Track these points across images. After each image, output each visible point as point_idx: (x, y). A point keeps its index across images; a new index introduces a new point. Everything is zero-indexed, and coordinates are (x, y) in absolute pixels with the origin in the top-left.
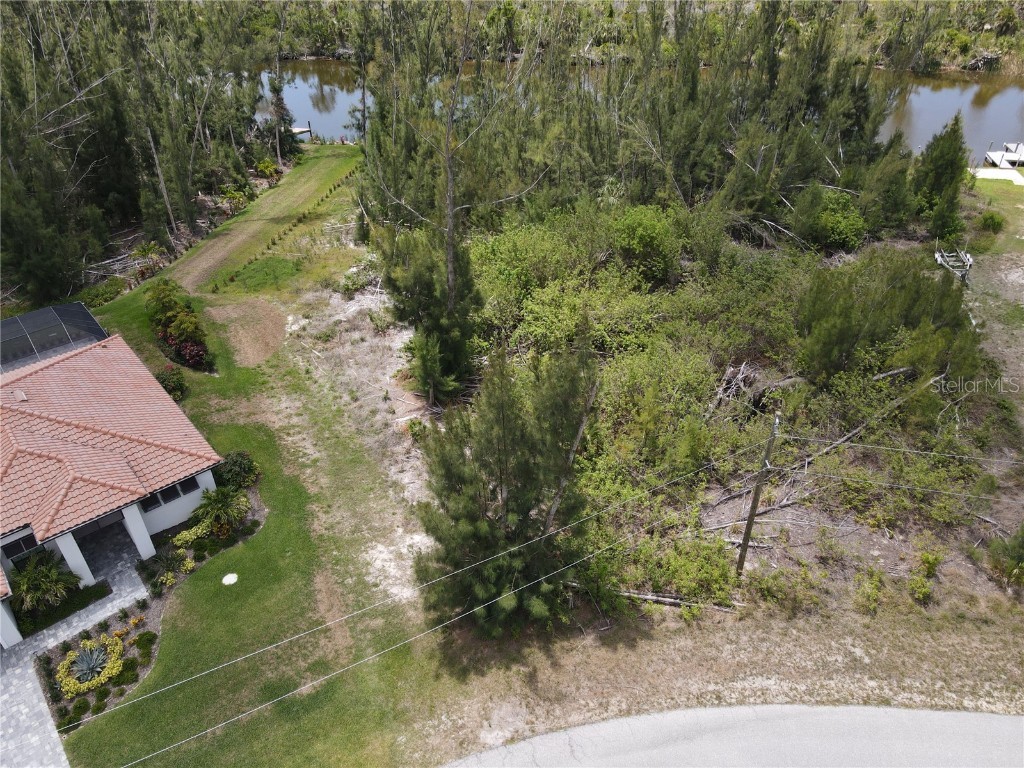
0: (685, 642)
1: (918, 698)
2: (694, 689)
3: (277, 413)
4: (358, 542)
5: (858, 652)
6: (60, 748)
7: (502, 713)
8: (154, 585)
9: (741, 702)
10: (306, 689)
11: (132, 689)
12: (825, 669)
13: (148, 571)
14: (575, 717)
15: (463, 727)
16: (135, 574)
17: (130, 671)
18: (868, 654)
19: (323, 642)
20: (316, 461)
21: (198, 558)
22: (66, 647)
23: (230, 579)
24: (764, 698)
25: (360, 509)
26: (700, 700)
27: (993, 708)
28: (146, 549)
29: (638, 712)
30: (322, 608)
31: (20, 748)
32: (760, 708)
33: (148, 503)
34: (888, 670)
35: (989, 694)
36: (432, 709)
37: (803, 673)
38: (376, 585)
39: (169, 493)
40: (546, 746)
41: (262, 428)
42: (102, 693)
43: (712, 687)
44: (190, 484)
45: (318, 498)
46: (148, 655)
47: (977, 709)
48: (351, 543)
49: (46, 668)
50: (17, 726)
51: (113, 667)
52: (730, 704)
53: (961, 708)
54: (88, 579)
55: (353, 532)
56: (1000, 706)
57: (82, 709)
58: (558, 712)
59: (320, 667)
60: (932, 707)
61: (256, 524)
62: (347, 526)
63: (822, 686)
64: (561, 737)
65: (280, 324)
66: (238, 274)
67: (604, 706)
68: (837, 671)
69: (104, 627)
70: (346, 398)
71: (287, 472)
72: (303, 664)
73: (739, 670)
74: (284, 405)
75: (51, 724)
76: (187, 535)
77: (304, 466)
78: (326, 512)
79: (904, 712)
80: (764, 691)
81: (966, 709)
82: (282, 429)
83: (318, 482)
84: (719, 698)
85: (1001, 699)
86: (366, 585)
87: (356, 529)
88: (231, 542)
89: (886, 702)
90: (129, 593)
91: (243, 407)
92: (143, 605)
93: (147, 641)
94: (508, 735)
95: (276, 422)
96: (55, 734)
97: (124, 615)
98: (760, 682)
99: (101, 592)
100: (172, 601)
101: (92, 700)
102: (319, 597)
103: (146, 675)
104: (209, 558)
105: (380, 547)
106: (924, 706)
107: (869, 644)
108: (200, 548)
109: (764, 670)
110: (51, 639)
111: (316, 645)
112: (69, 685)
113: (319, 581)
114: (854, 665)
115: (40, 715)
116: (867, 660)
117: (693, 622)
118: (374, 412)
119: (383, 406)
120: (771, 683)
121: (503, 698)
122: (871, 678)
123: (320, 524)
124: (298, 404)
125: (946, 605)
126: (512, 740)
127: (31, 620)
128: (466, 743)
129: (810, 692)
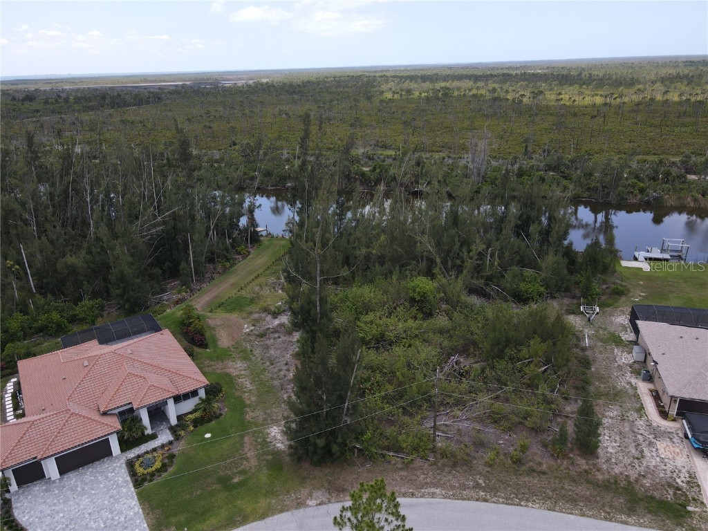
0: (403, 473)
1: (501, 500)
2: (403, 491)
3: (236, 369)
4: (265, 425)
5: (481, 481)
6: (135, 494)
7: (318, 495)
8: (176, 435)
9: (421, 497)
10: (236, 480)
11: (164, 475)
12: (464, 487)
13: (173, 430)
15: (300, 498)
16: (168, 431)
17: (164, 467)
18: (485, 482)
19: (245, 463)
21: (195, 427)
22: (139, 456)
23: (208, 436)
24: (433, 495)
25: (268, 411)
27: (534, 506)
28: (174, 421)
30: (246, 450)
31: (118, 493)
33: (177, 399)
34: (491, 489)
35: (534, 501)
36: (288, 491)
37: (453, 488)
38: (271, 442)
39: (186, 396)
41: (228, 375)
42: (152, 475)
43: (411, 491)
44: (195, 393)
45: (249, 406)
46: (172, 462)
47: (526, 506)
48: (262, 425)
49: (130, 465)
50: (117, 485)
51: (158, 465)
52: (417, 497)
53: (519, 505)
54: (149, 431)
55: (263, 421)
56: (537, 506)
57: (144, 480)
58: (341, 496)
59: (243, 472)
60: (506, 504)
61: (221, 415)
62: (261, 418)
63: (460, 493)
65: (241, 328)
66: (223, 303)
68: (468, 488)
69: (154, 450)
70: (268, 363)
71: (237, 394)
72: (235, 471)
73: (425, 485)
74: (239, 366)
75: (131, 485)
76: (192, 416)
77: (246, 392)
78: (253, 412)
79: (493, 504)
80: (433, 493)
81: (521, 506)
82: (237, 376)
83: (249, 399)
84: (413, 495)
85: (539, 503)
86: (266, 442)
87: (265, 419)
88: (210, 421)
89: (486, 500)
90: (165, 437)
91: (220, 365)
92: (171, 443)
93: (172, 457)
94: (318, 502)
95: (234, 372)
96: (133, 489)
97: (163, 446)
98: (433, 490)
99: (153, 437)
100: (183, 442)
101: (148, 478)
102: (245, 445)
103: (171, 470)
104: (199, 427)
105: (275, 427)
106: (503, 503)
107: (486, 477)
108: (196, 423)
109: (436, 486)
110: (132, 454)
111: (242, 464)
112: (140, 470)
113: (246, 439)
114: (477, 486)
115: (127, 481)
116: (483, 485)
117: (407, 466)
118: (280, 370)
119: (285, 368)
120: (438, 491)
121: (318, 489)
122: (483, 492)
123: (249, 416)
124: (245, 365)
125: (528, 466)
126: (320, 504)
127: (125, 445)
128: (300, 504)
129: (454, 495)
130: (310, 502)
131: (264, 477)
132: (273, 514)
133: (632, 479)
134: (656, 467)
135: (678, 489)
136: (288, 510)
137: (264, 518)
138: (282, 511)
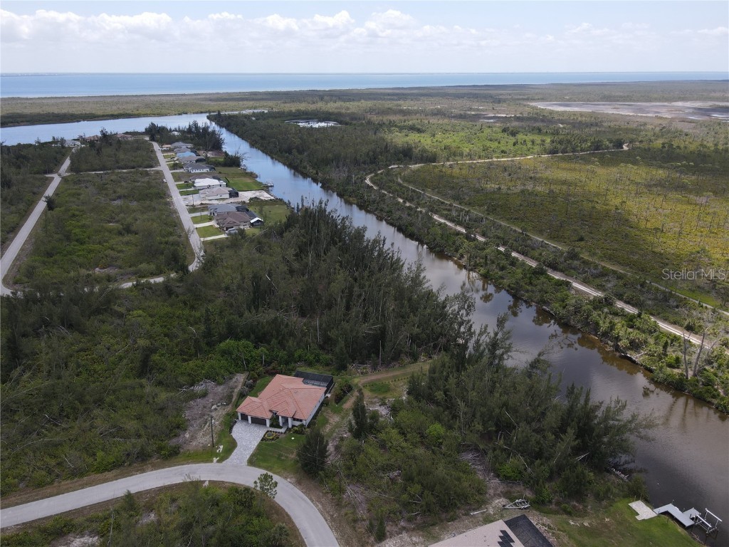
1: (330, 524)
5: (335, 515)
6: (259, 442)
8: (287, 432)
9: (314, 504)
10: (283, 458)
11: (270, 442)
12: (328, 512)
16: (286, 428)
17: (273, 439)
21: (293, 432)
22: (271, 431)
23: (293, 438)
26: (310, 499)
27: (335, 534)
28: (290, 426)
29: (304, 493)
31: (256, 438)
32: (314, 506)
33: (294, 419)
35: (338, 533)
37: (325, 509)
39: (298, 420)
41: (328, 420)
42: (268, 440)
43: (314, 500)
44: (301, 421)
46: (276, 439)
49: (267, 432)
50: (259, 436)
51: (271, 438)
52: (312, 502)
54: (281, 424)
58: (297, 485)
60: (329, 526)
63: (324, 512)
66: (376, 385)
67: (302, 489)
68: (328, 514)
69: (276, 432)
75: (261, 439)
76: (296, 428)
79: (326, 523)
80: (318, 506)
82: (330, 423)
85: (337, 535)
89: (326, 520)
90: (283, 430)
91: (331, 414)
92: (283, 433)
93: (278, 438)
97: (279, 433)
99: (280, 427)
100: (285, 435)
101: (266, 440)
103: (273, 441)
104: (294, 434)
108: (296, 432)
110: (270, 429)
112: (267, 436)
115: (261, 437)
120: (320, 506)
122: (330, 518)
124: (338, 420)
125: (355, 525)
127: (272, 426)
128: (286, 478)
129: (322, 511)
130: (288, 480)
131: (289, 463)
138: (280, 476)
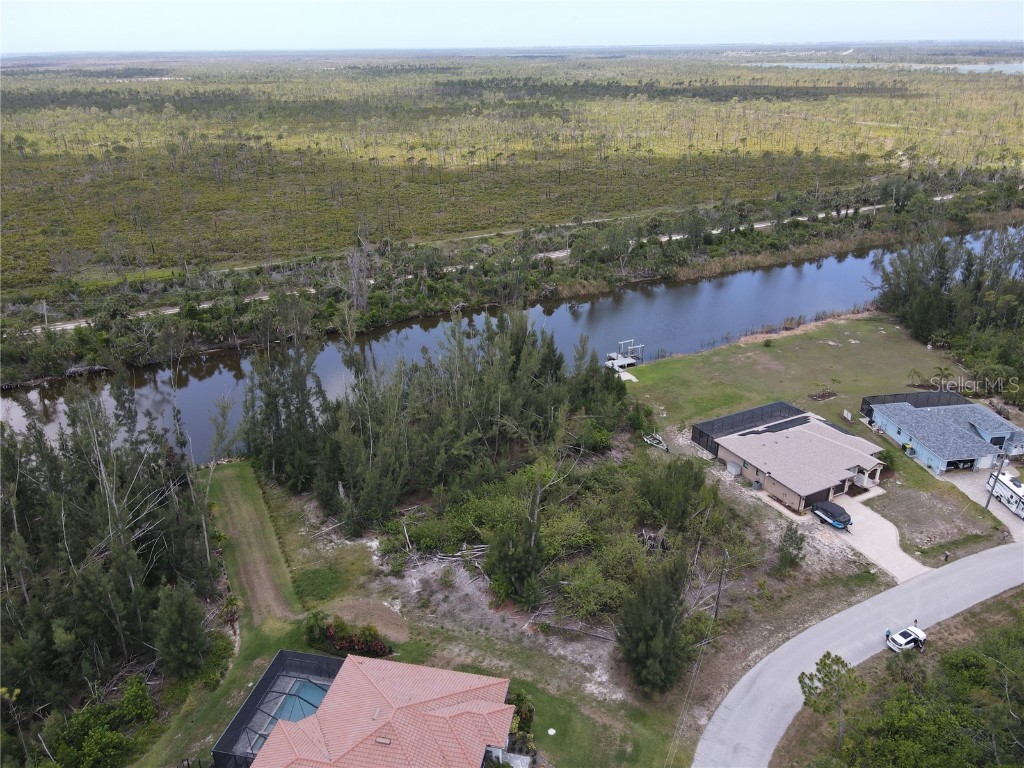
1: (794, 632)
2: (740, 668)
3: (459, 656)
4: (578, 690)
5: (768, 627)
7: (697, 713)
8: (527, 753)
9: (756, 663)
10: (629, 749)
12: (766, 638)
14: (718, 699)
15: (691, 725)
19: (614, 730)
20: (511, 667)
23: (552, 732)
24: (759, 658)
25: (560, 675)
26: (745, 670)
29: (734, 685)
30: (599, 720)
32: (762, 661)
34: (780, 628)
35: (809, 620)
36: (674, 727)
37: (761, 643)
38: (605, 700)
40: (720, 713)
41: (464, 667)
45: (536, 681)
47: (810, 626)
48: (576, 690)
52: (754, 666)
53: (806, 628)
55: (570, 686)
56: (814, 622)
58: (712, 701)
59: (624, 739)
60: (800, 632)
61: (529, 706)
62: (564, 685)
63: (770, 644)
64: (721, 708)
65: (385, 609)
66: (300, 592)
67: (722, 690)
70: (482, 631)
72: (618, 742)
73: (745, 655)
74: (457, 650)
78: (549, 684)
79: (795, 638)
80: (757, 656)
83: (525, 675)
84: (749, 666)
85: (813, 620)
86: (602, 702)
87: (569, 684)
88: (531, 719)
90: (521, 762)
94: (706, 718)
98: (754, 654)
100: (541, 753)
102: (592, 717)
104: (535, 730)
105: (588, 685)
106: (798, 633)
107: (770, 623)
109: (752, 650)
111: (614, 733)
113: (584, 711)
114: (771, 633)
116: (773, 628)
117: (718, 650)
118: (506, 630)
119: (507, 625)
120: (757, 652)
121: (691, 709)
123: (552, 690)
125: (776, 597)
126: (709, 718)
128: (699, 730)
129: (769, 648)
130: (702, 723)
131: (641, 730)
132: (693, 751)
133: (830, 570)
134: (831, 553)
135: (855, 562)
136: (698, 740)
137: (692, 758)
